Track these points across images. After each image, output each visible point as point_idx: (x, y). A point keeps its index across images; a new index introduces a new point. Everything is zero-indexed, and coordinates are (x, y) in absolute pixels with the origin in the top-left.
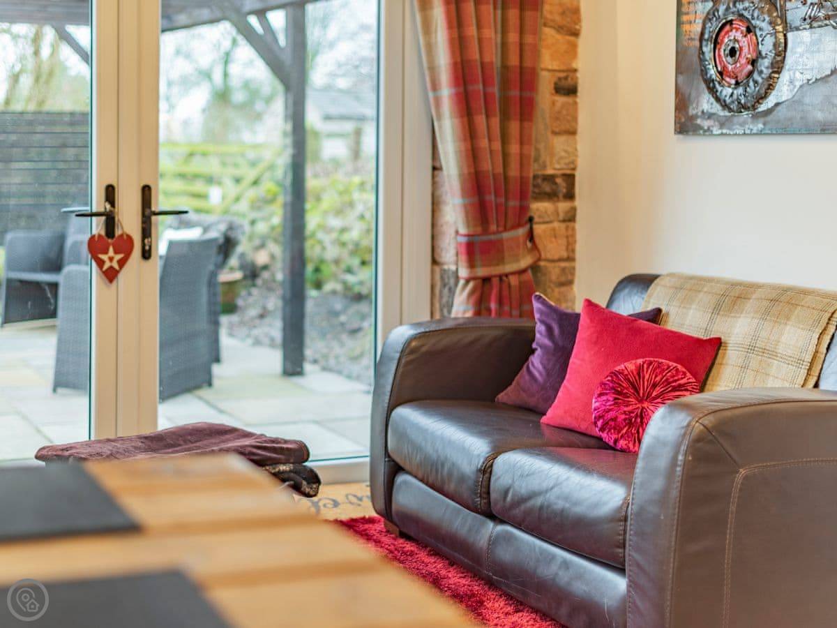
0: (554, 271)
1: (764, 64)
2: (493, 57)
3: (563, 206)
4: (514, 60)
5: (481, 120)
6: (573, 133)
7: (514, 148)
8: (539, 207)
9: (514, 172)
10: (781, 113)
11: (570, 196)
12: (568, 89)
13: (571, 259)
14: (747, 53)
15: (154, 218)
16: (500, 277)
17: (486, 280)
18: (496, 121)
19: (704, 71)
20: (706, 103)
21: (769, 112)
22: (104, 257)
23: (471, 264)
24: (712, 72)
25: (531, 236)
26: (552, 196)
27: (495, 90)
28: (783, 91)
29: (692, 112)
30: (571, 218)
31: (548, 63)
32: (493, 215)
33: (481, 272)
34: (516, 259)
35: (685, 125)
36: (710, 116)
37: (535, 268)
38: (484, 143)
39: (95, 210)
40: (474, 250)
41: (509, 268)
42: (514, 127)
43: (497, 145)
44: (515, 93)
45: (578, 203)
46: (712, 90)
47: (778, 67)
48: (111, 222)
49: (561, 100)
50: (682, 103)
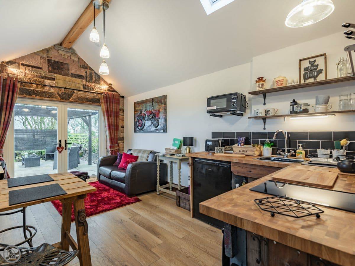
0: (121, 149)
1: (143, 125)
2: (113, 123)
3: (122, 141)
4: (116, 124)
5: (111, 131)
6: (123, 132)
7: (116, 134)
8: (119, 142)
9: (116, 137)
10: (145, 130)
12: (123, 127)
13: (123, 148)
14: (141, 123)
15: (67, 144)
16: (114, 150)
17: (112, 151)
18: (113, 131)
19: (137, 125)
20: (137, 129)
22: (59, 150)
25: (118, 145)
27: (113, 127)
28: (145, 128)
30: (123, 143)
31: (120, 124)
32: (113, 142)
34: (116, 148)
35: (135, 131)
36: (138, 130)
37: (119, 149)
38: (112, 134)
39: (58, 143)
40: (111, 147)
42: (116, 132)
43: (114, 134)
44: (116, 128)
45: (124, 141)
48: (60, 145)
50: (135, 129)
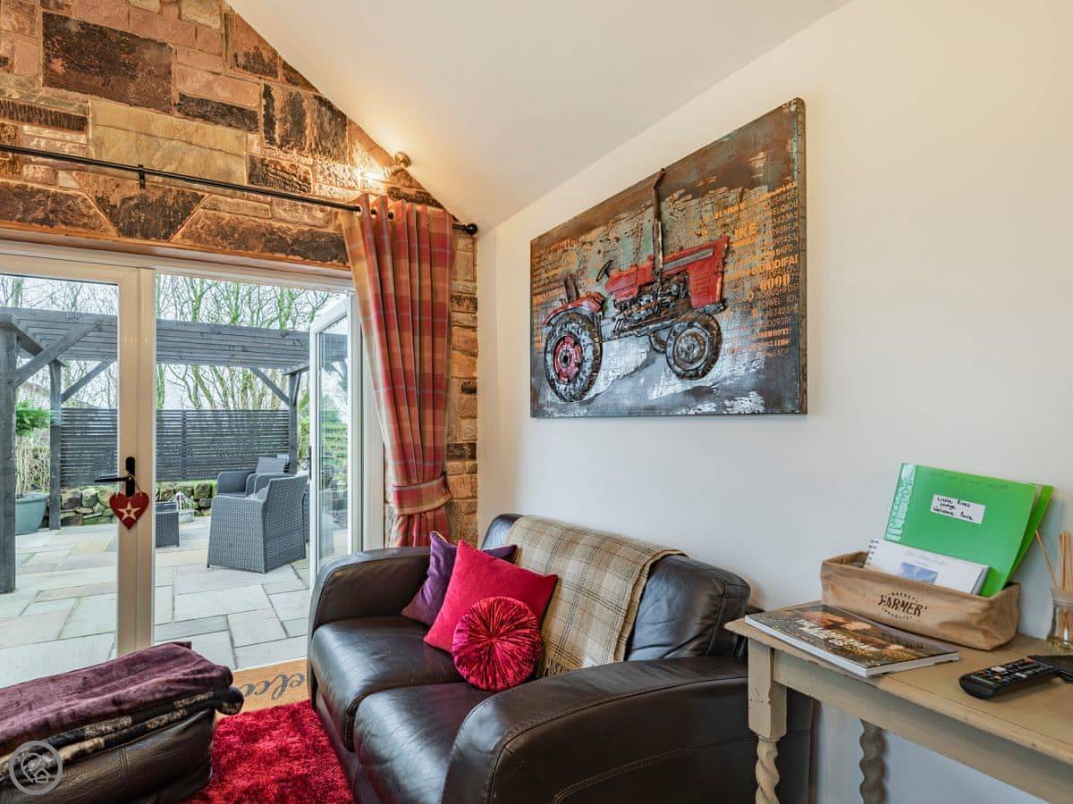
0: (463, 506)
1: (587, 366)
2: (410, 366)
3: (469, 463)
4: (428, 370)
5: (404, 409)
6: (475, 417)
7: (429, 428)
8: (452, 465)
9: (429, 443)
10: (599, 401)
11: (473, 457)
12: (470, 390)
13: (474, 497)
14: (575, 359)
16: (420, 514)
17: (410, 517)
18: (415, 410)
19: (548, 375)
20: (549, 396)
21: (591, 400)
22: (123, 511)
23: (401, 504)
24: (553, 374)
25: (445, 484)
26: (460, 457)
27: (414, 389)
28: (601, 385)
29: (541, 402)
30: (474, 471)
31: (457, 373)
32: (413, 473)
33: (407, 511)
34: (432, 501)
35: (537, 411)
36: (552, 404)
37: (449, 505)
38: (406, 424)
40: (401, 497)
41: (426, 508)
42: (429, 413)
43: (416, 426)
44: (429, 391)
45: (478, 461)
46: (553, 387)
47: (596, 368)
48: (130, 484)
49: (466, 396)
50: (535, 395)
